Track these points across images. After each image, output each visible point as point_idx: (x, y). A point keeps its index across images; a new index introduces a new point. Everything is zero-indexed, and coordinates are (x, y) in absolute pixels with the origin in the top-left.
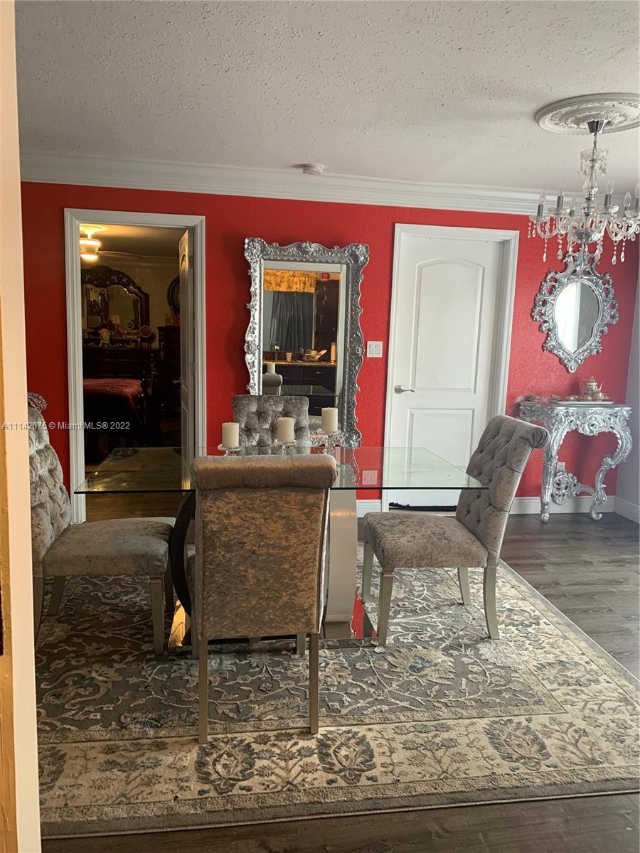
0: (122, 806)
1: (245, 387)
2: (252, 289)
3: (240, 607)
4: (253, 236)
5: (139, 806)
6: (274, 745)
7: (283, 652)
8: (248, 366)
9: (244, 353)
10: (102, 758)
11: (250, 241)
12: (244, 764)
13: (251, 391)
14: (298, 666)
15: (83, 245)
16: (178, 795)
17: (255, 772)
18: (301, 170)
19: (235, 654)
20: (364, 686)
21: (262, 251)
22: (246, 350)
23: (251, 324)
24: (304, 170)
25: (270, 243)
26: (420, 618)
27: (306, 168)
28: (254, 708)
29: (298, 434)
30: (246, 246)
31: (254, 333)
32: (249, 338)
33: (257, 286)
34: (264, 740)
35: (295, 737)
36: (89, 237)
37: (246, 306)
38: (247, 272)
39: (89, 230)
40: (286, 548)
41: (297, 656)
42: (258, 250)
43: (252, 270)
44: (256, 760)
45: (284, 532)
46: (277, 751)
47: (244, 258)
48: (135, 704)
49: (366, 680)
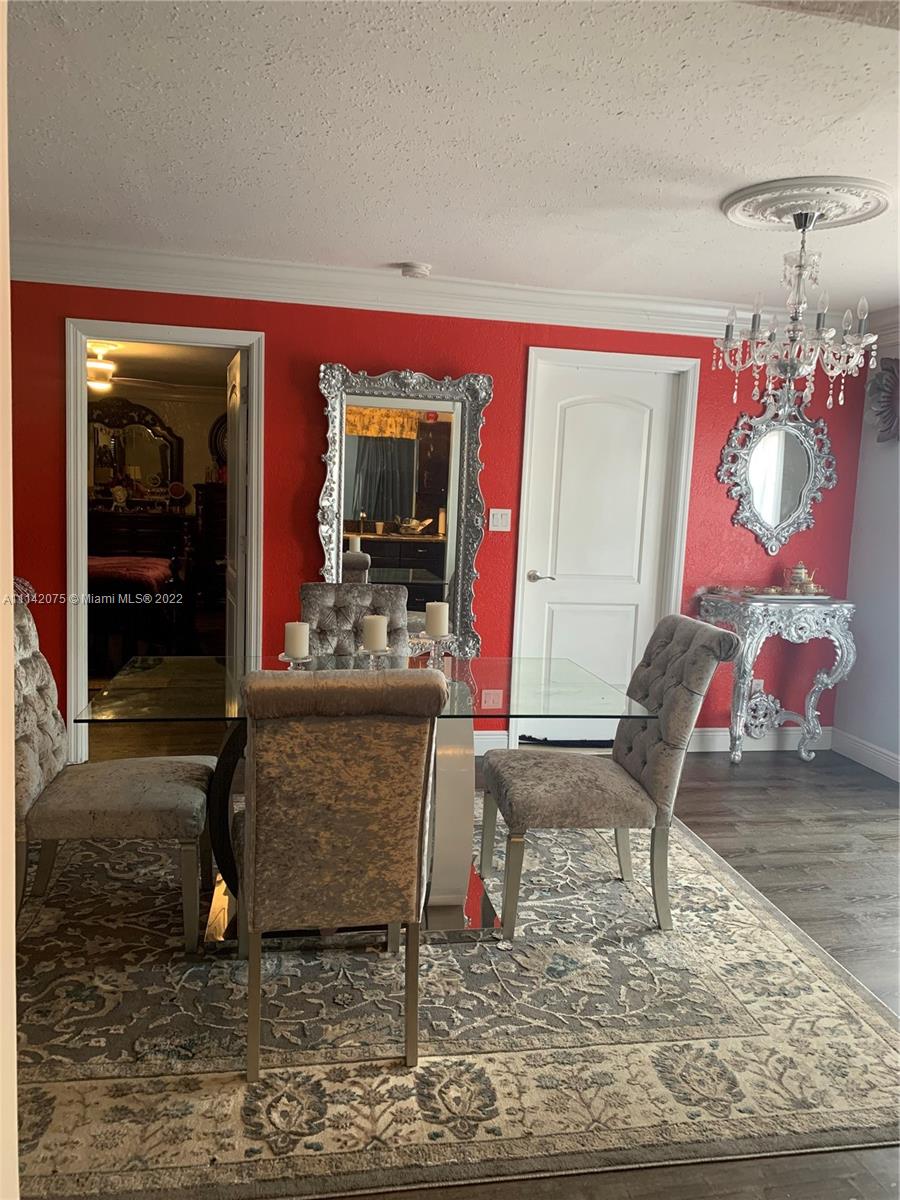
0: (135, 1174)
1: (318, 571)
2: (330, 435)
3: (308, 885)
4: (331, 361)
5: (159, 1173)
6: (354, 1083)
7: (369, 949)
8: (323, 542)
9: (317, 524)
10: (108, 1103)
11: (327, 369)
12: (311, 1111)
13: (326, 576)
14: (389, 969)
15: (92, 369)
16: (217, 1157)
17: (327, 1123)
18: (399, 271)
19: (299, 952)
20: (483, 997)
21: (343, 383)
22: (320, 519)
23: (327, 483)
24: (403, 272)
25: (355, 372)
26: (562, 899)
27: (406, 268)
28: (327, 1029)
29: (392, 638)
30: (322, 374)
31: (331, 495)
32: (324, 503)
33: (337, 431)
34: (339, 1076)
35: (385, 1071)
36: (100, 357)
37: (320, 458)
38: (323, 411)
39: (101, 348)
40: (375, 802)
41: (388, 955)
42: (338, 381)
43: (330, 408)
44: (328, 1105)
45: (371, 779)
46: (358, 1091)
47: (319, 390)
48: (155, 1024)
49: (486, 988)
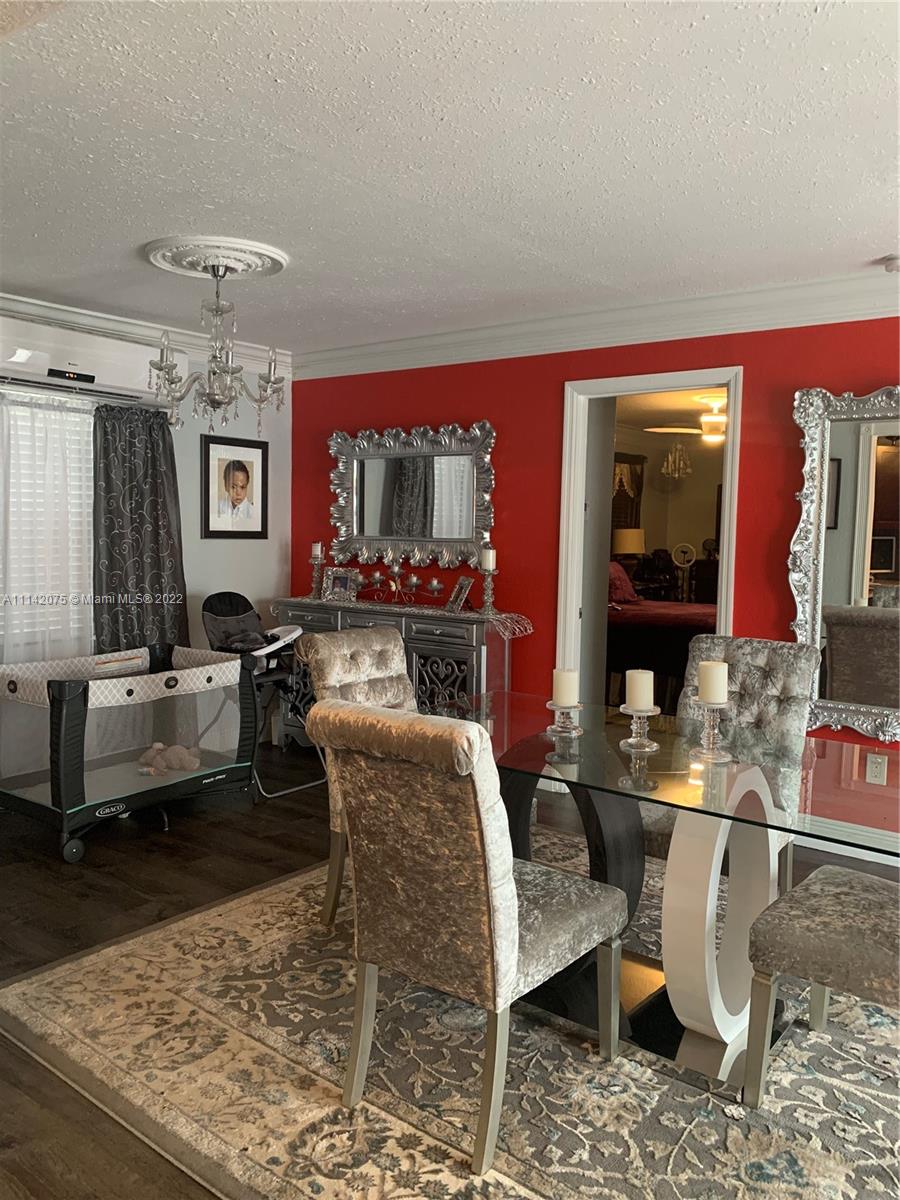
0: (195, 1125)
1: (789, 626)
2: (806, 468)
4: (806, 386)
5: (207, 1135)
6: (411, 1157)
7: (585, 1045)
8: (795, 592)
9: (787, 571)
11: (804, 395)
12: (350, 1158)
13: (798, 632)
14: (578, 1072)
16: (250, 1148)
17: (349, 1176)
18: (882, 269)
19: (521, 1017)
20: (635, 1151)
21: (826, 409)
22: (790, 567)
23: (801, 525)
24: (886, 267)
25: (837, 394)
27: (887, 261)
28: (454, 1096)
30: (796, 403)
31: (806, 539)
32: (795, 547)
33: (816, 464)
34: (407, 1142)
35: (448, 1162)
37: (795, 497)
38: (799, 443)
41: (595, 1059)
42: (818, 408)
43: (807, 439)
44: (370, 1161)
46: (405, 1165)
47: (793, 421)
48: (345, 1024)
49: (648, 1143)
